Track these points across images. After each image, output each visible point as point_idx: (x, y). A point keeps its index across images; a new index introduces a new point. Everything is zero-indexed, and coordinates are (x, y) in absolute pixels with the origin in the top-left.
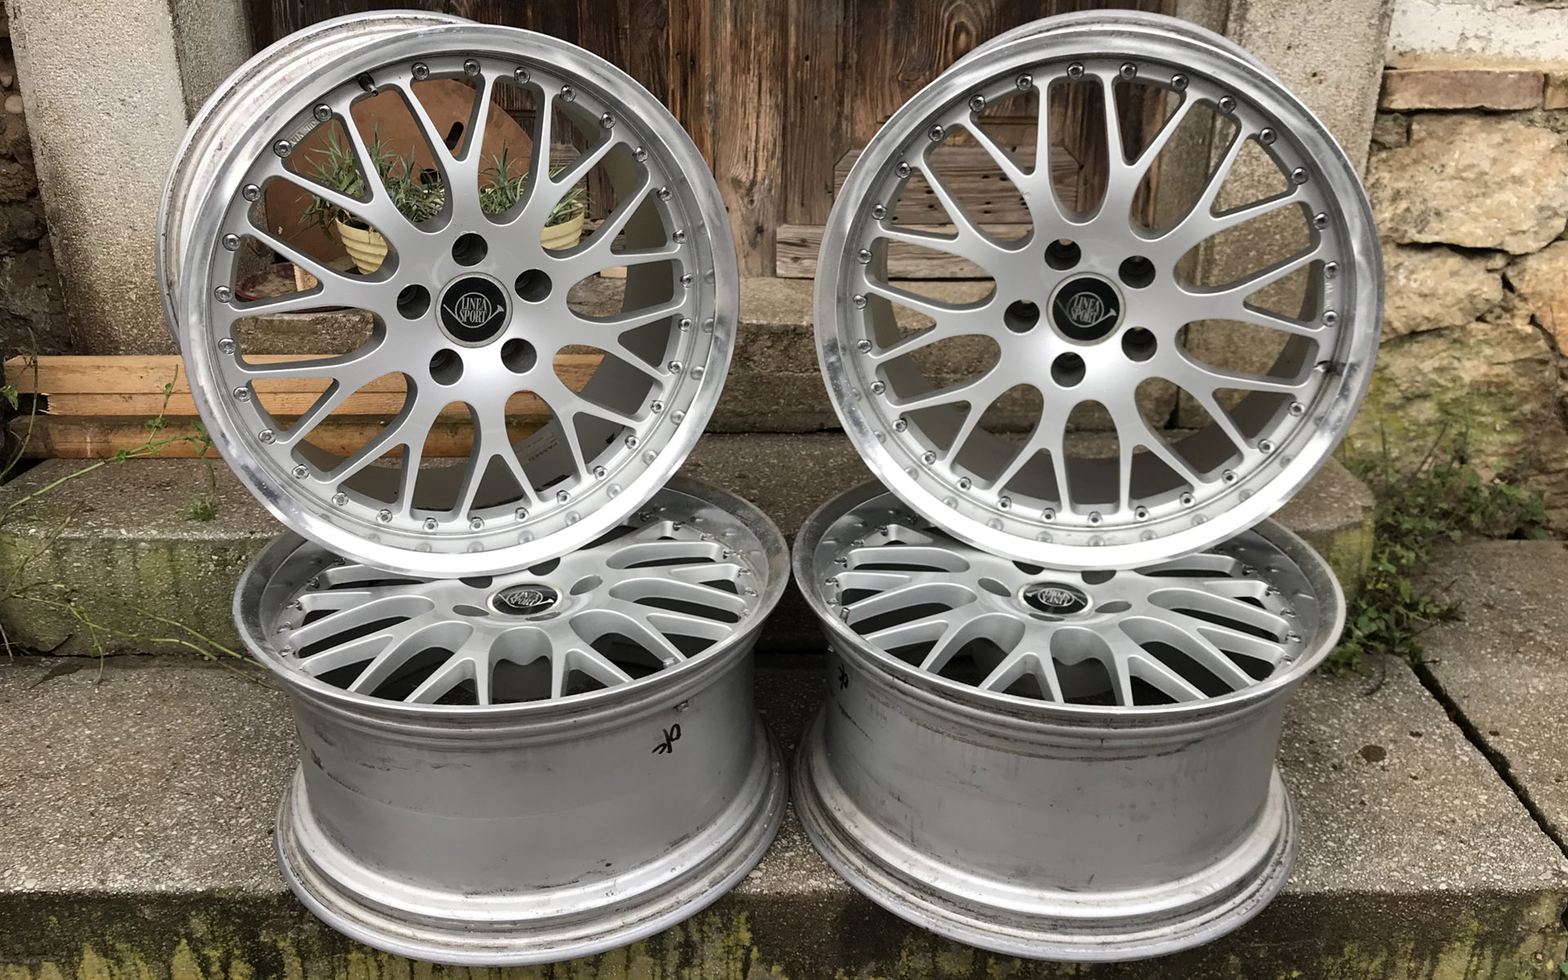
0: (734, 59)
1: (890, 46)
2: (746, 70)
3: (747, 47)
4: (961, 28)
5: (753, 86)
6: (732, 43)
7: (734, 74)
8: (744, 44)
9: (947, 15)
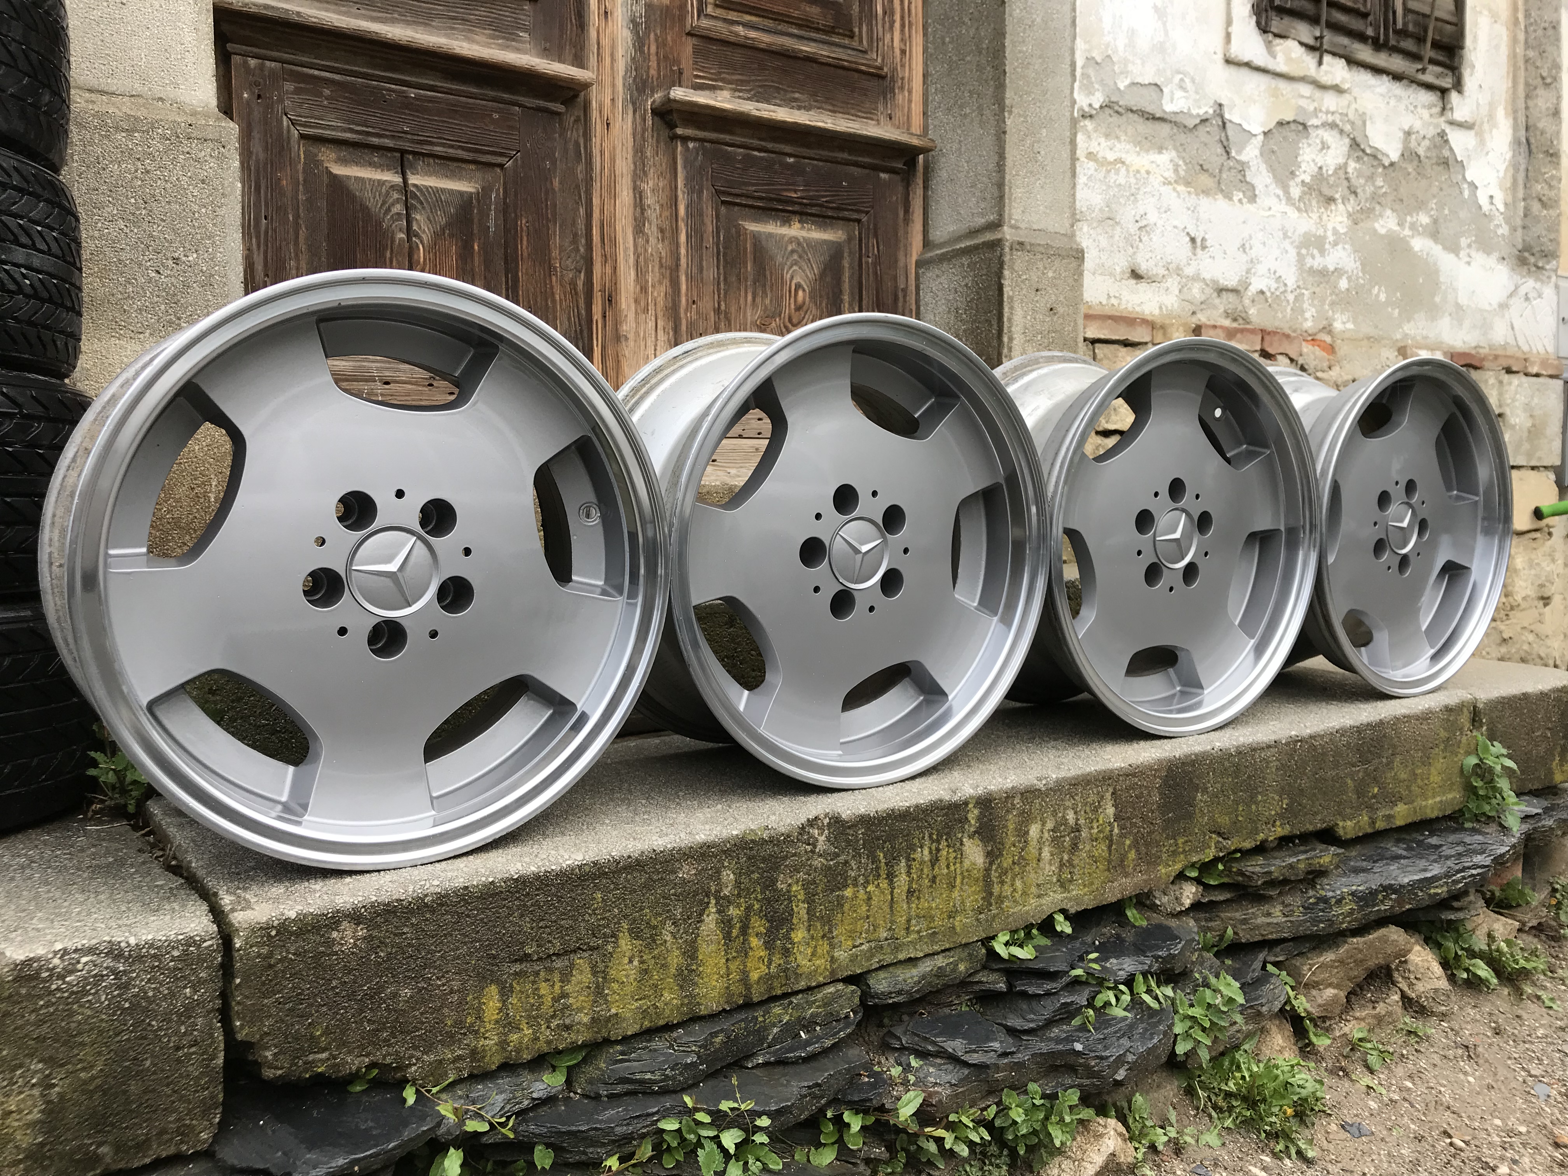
0: (636, 301)
1: (750, 298)
2: (646, 310)
3: (646, 292)
4: (798, 286)
5: (651, 324)
6: (635, 287)
7: (636, 313)
8: (644, 289)
9: (789, 276)
